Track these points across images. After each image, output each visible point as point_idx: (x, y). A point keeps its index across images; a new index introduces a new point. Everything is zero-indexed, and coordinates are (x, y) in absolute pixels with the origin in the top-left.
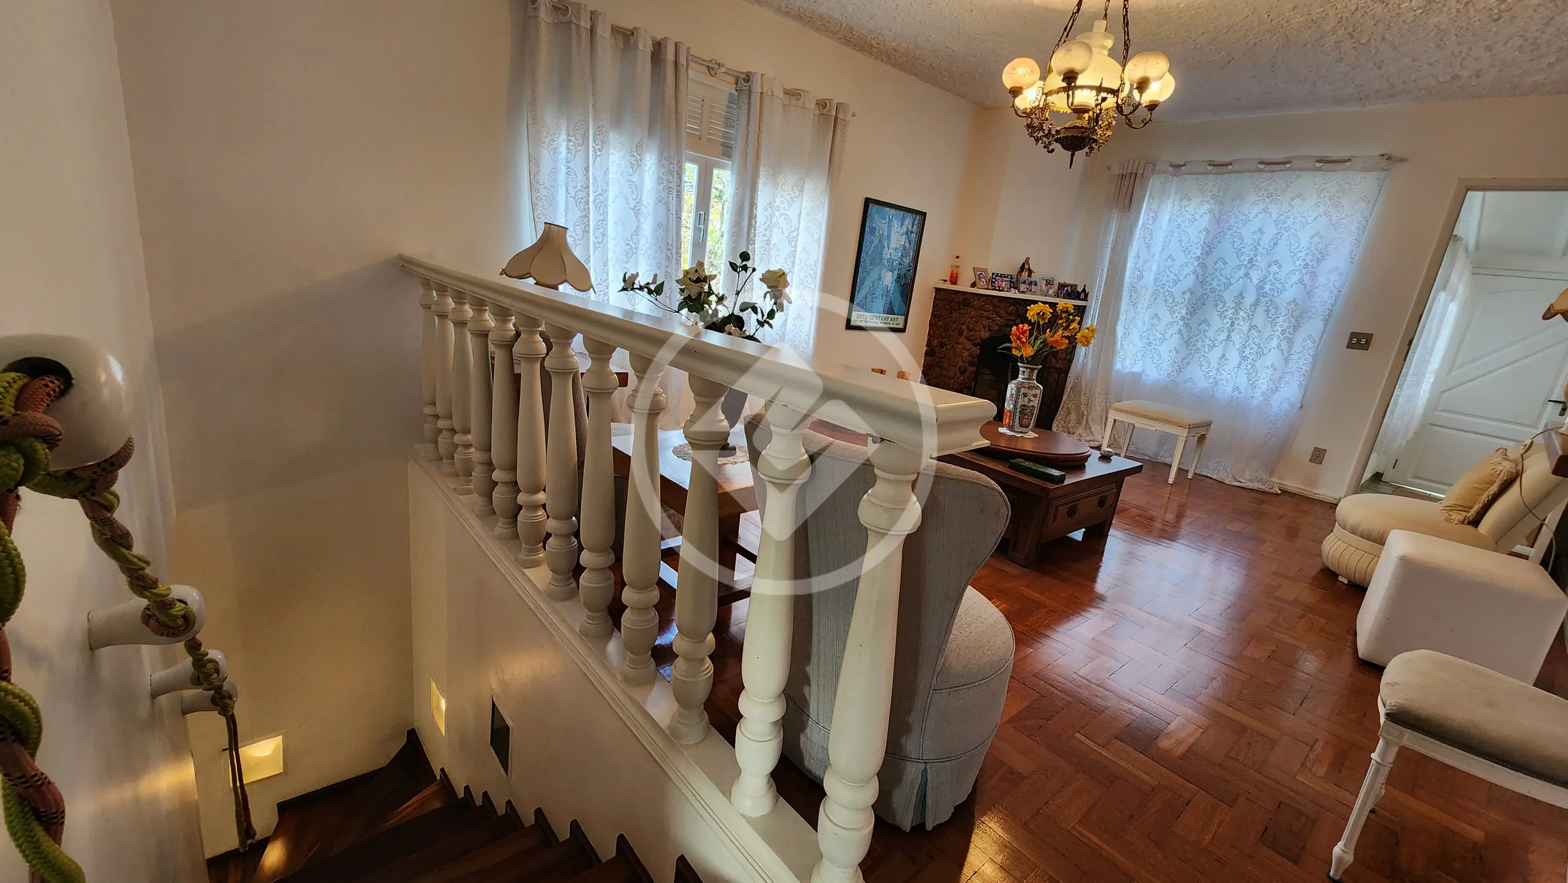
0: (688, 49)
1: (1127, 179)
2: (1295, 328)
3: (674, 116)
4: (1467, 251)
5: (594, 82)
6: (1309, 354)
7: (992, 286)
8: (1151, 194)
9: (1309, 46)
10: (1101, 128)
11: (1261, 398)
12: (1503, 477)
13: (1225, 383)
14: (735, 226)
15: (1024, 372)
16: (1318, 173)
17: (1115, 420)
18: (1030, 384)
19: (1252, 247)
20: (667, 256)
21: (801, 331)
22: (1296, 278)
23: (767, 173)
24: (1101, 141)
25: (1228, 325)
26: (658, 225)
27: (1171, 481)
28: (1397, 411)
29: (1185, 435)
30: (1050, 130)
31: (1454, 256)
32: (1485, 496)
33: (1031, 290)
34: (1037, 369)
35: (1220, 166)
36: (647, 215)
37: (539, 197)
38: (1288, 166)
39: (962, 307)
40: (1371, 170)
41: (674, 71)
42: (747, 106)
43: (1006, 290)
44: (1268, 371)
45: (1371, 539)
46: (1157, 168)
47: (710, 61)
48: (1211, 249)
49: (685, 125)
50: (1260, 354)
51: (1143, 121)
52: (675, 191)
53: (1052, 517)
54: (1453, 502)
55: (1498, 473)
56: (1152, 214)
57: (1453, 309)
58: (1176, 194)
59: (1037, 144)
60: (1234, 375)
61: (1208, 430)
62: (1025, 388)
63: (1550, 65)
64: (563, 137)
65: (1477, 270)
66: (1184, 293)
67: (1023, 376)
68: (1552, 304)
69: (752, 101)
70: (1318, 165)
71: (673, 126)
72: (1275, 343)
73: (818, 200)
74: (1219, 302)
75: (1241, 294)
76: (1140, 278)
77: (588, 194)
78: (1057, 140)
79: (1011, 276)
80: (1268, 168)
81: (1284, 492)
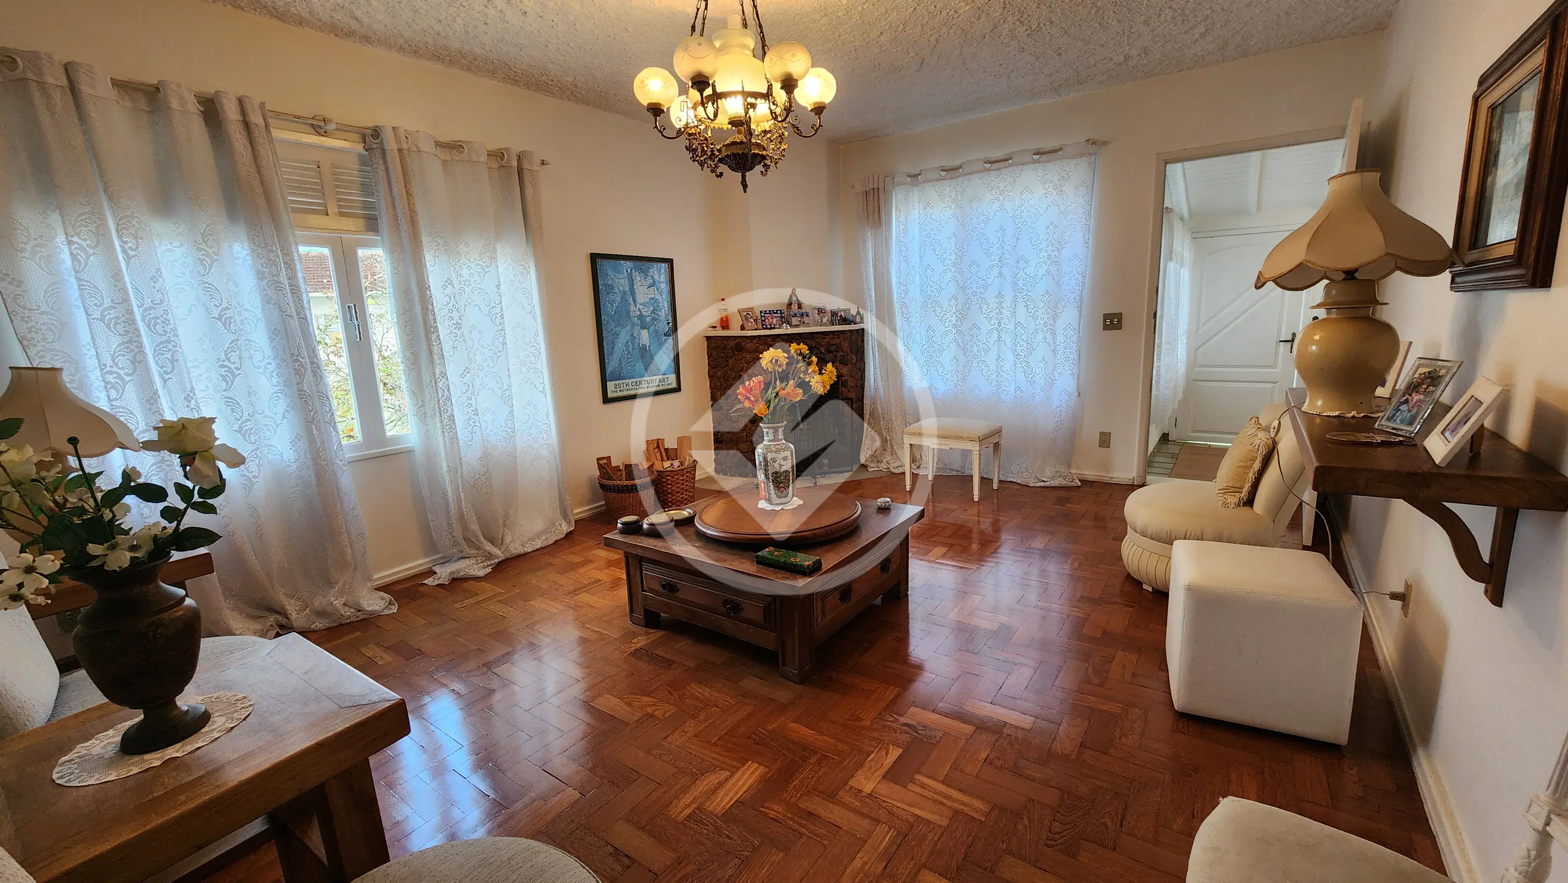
0: (262, 105)
1: (871, 195)
2: (1055, 318)
3: (259, 191)
4: (1182, 219)
5: (96, 156)
6: (1072, 342)
7: (763, 325)
8: (897, 207)
9: (988, 36)
10: (772, 141)
11: (1042, 394)
12: (1263, 451)
13: (1007, 384)
14: (403, 313)
15: (767, 433)
16: (1037, 165)
17: (911, 445)
18: (777, 447)
19: (998, 245)
20: (295, 369)
21: (537, 421)
22: (1042, 271)
23: (436, 243)
24: (776, 157)
25: (996, 326)
26: (273, 333)
27: (976, 499)
28: (1162, 382)
29: (978, 448)
30: (712, 151)
31: (1171, 228)
32: (1251, 475)
33: (804, 322)
34: (782, 427)
35: (952, 171)
36: (255, 322)
37: (33, 327)
38: (1010, 162)
39: (736, 353)
40: (1081, 156)
41: (245, 134)
42: (382, 167)
43: (778, 326)
44: (1041, 365)
45: (1162, 540)
46: (896, 180)
47: (313, 118)
48: (963, 253)
49: (284, 199)
50: (1031, 350)
51: (813, 128)
52: (287, 285)
53: (819, 612)
54: (1225, 485)
55: (1257, 447)
56: (902, 227)
57: (1185, 274)
58: (919, 203)
59: (702, 169)
60: (1013, 375)
61: (1000, 437)
62: (771, 452)
63: (1202, 36)
64: (61, 238)
65: (1195, 235)
66: (950, 300)
67: (768, 438)
68: (1260, 272)
69: (388, 159)
70: (1036, 157)
71: (262, 202)
72: (1040, 336)
73: (521, 265)
74: (982, 305)
75: (1000, 293)
76: (907, 292)
77: (130, 311)
78: (721, 161)
79: (780, 311)
80: (995, 166)
81: (1084, 482)
